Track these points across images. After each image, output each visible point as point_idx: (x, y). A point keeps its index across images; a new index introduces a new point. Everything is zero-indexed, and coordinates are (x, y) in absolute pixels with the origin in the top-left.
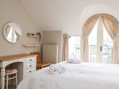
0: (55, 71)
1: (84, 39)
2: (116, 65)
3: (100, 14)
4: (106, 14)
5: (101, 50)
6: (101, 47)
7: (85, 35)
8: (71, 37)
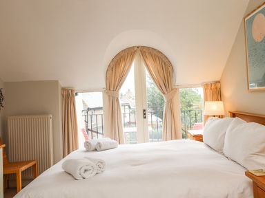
0: (86, 171)
1: (109, 96)
2: (174, 141)
3: (138, 48)
4: (149, 48)
5: (145, 117)
6: (144, 111)
7: (112, 89)
8: (79, 94)
